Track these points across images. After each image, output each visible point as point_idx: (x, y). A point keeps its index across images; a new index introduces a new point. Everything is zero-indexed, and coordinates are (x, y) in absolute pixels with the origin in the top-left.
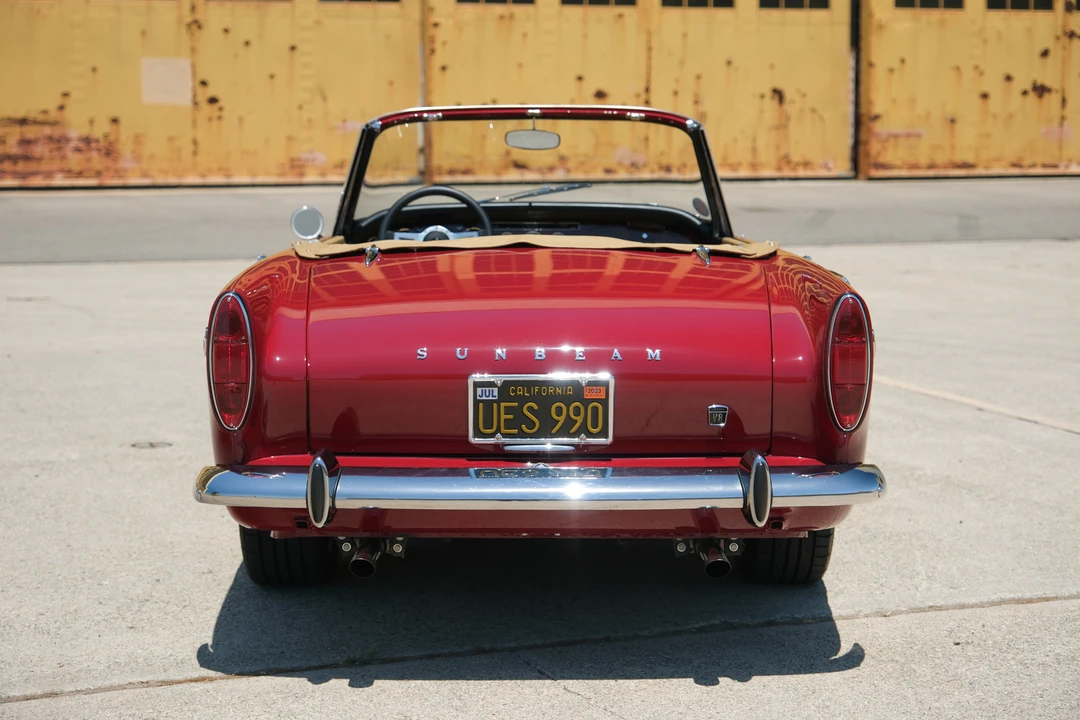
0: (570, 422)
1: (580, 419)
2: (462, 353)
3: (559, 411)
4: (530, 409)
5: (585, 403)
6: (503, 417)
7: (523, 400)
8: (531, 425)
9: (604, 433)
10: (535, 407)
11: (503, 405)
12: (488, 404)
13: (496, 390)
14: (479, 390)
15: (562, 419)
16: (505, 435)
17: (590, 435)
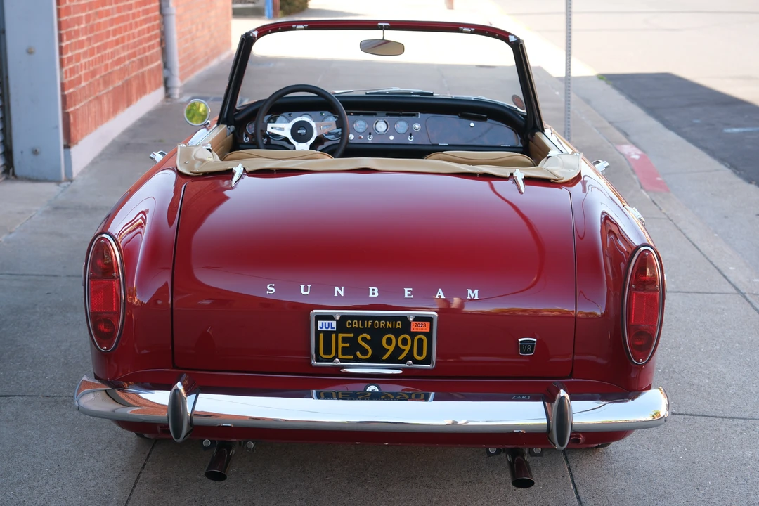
0: (398, 351)
1: (407, 348)
2: (306, 290)
3: (389, 341)
4: (364, 339)
5: (413, 335)
6: (341, 345)
7: (358, 332)
8: (365, 352)
9: (427, 361)
10: (369, 337)
11: (340, 335)
12: (328, 335)
13: (334, 324)
14: (320, 323)
15: (391, 348)
16: (342, 361)
17: (415, 362)
